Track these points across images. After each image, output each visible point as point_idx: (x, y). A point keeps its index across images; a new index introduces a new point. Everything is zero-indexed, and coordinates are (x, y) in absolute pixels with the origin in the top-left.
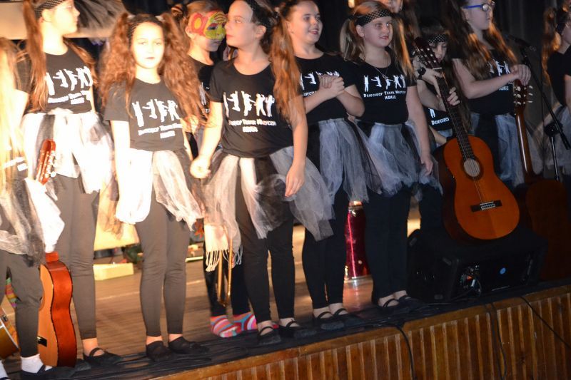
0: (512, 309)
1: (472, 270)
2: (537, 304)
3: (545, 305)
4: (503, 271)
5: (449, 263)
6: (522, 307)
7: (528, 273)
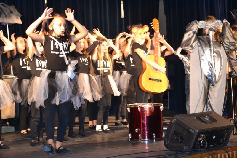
0: (220, 155)
1: (202, 136)
2: (230, 154)
3: (233, 154)
4: (214, 137)
5: (193, 132)
6: (224, 154)
7: (224, 139)
